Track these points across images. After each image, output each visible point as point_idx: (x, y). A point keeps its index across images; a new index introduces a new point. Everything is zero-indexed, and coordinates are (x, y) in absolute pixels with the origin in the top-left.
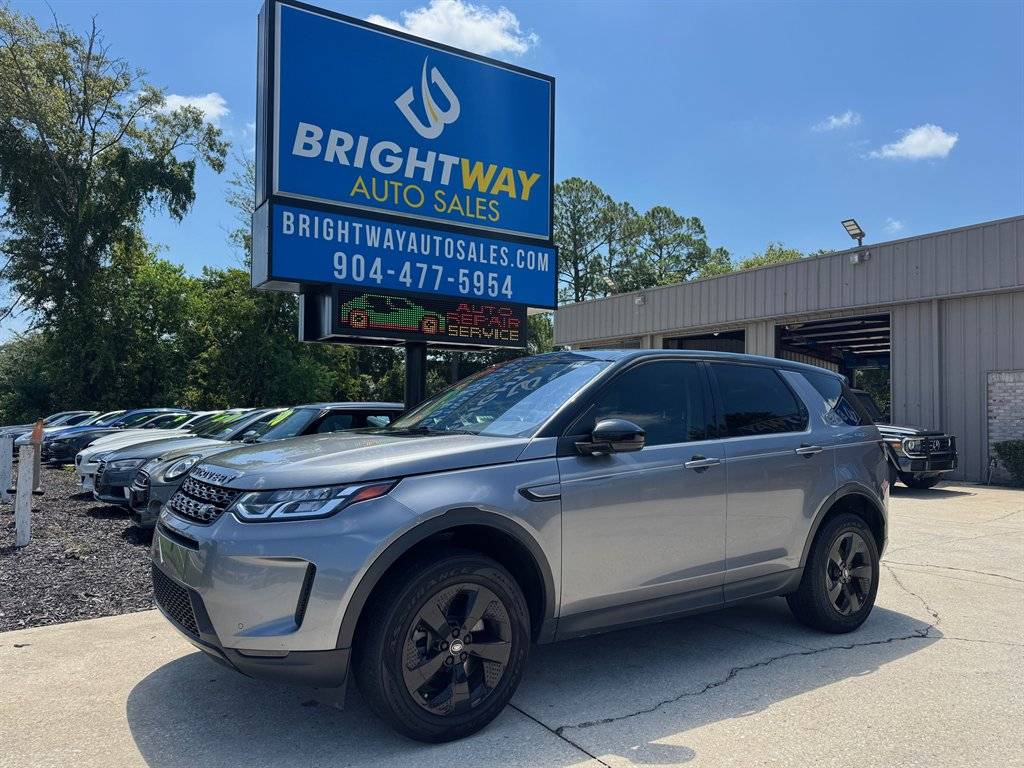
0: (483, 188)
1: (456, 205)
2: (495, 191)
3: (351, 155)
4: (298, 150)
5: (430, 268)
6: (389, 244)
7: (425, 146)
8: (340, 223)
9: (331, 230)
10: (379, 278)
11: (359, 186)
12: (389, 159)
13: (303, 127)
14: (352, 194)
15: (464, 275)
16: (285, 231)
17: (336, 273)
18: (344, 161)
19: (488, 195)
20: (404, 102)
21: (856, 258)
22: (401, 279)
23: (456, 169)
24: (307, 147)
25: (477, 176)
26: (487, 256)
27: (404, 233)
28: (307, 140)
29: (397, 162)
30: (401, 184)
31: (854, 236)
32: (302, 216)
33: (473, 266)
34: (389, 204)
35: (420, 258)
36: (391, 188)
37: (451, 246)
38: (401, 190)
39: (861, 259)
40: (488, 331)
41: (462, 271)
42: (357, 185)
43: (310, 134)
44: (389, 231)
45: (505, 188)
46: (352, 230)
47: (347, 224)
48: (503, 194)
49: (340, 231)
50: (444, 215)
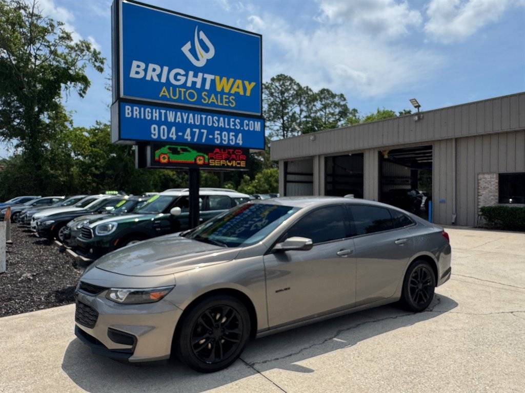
0: (226, 90)
1: (213, 99)
2: (232, 92)
3: (159, 76)
4: (133, 75)
5: (200, 131)
6: (179, 120)
7: (197, 70)
8: (154, 110)
9: (150, 115)
10: (174, 137)
11: (164, 92)
12: (179, 77)
13: (135, 63)
14: (160, 96)
15: (218, 134)
16: (127, 116)
17: (153, 136)
18: (156, 79)
19: (229, 94)
20: (186, 49)
21: (416, 118)
22: (186, 137)
23: (213, 82)
24: (137, 73)
25: (223, 84)
26: (229, 124)
27: (187, 114)
28: (137, 69)
29: (183, 79)
30: (185, 90)
31: (416, 107)
32: (135, 108)
33: (222, 130)
34: (179, 100)
35: (195, 126)
36: (180, 92)
37: (211, 120)
38: (185, 93)
39: (419, 118)
40: (230, 162)
41: (217, 132)
42: (163, 91)
43: (138, 66)
44: (179, 114)
45: (237, 90)
46: (160, 114)
47: (158, 111)
48: (237, 94)
49: (154, 115)
50: (207, 104)
